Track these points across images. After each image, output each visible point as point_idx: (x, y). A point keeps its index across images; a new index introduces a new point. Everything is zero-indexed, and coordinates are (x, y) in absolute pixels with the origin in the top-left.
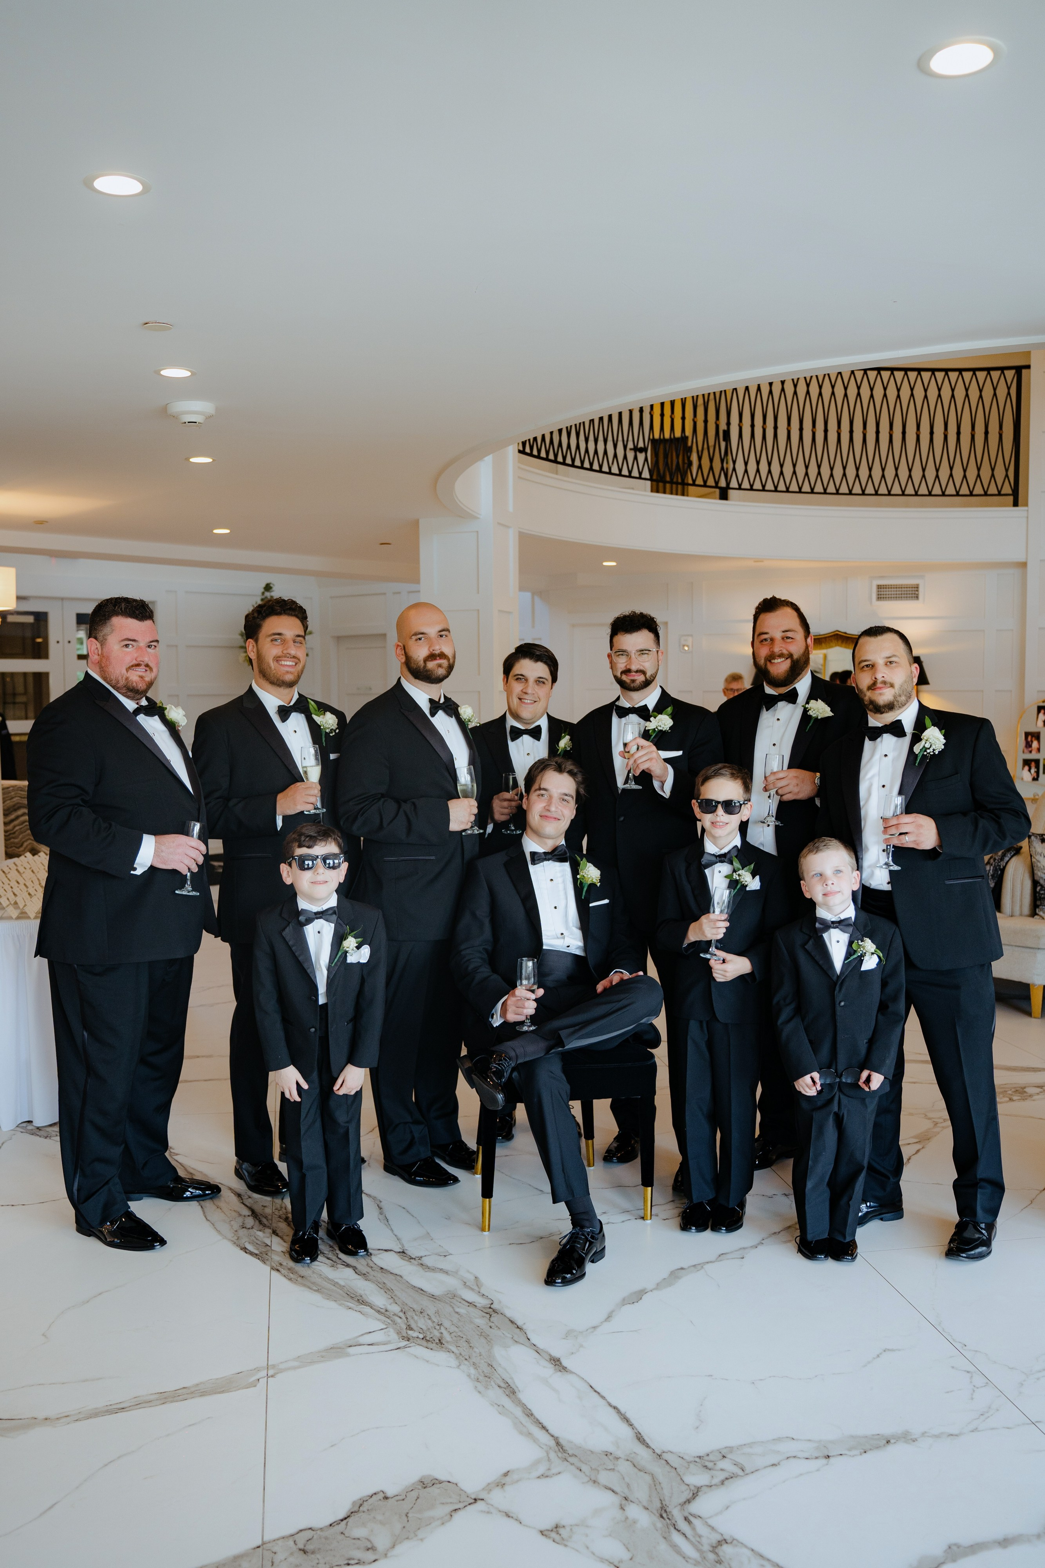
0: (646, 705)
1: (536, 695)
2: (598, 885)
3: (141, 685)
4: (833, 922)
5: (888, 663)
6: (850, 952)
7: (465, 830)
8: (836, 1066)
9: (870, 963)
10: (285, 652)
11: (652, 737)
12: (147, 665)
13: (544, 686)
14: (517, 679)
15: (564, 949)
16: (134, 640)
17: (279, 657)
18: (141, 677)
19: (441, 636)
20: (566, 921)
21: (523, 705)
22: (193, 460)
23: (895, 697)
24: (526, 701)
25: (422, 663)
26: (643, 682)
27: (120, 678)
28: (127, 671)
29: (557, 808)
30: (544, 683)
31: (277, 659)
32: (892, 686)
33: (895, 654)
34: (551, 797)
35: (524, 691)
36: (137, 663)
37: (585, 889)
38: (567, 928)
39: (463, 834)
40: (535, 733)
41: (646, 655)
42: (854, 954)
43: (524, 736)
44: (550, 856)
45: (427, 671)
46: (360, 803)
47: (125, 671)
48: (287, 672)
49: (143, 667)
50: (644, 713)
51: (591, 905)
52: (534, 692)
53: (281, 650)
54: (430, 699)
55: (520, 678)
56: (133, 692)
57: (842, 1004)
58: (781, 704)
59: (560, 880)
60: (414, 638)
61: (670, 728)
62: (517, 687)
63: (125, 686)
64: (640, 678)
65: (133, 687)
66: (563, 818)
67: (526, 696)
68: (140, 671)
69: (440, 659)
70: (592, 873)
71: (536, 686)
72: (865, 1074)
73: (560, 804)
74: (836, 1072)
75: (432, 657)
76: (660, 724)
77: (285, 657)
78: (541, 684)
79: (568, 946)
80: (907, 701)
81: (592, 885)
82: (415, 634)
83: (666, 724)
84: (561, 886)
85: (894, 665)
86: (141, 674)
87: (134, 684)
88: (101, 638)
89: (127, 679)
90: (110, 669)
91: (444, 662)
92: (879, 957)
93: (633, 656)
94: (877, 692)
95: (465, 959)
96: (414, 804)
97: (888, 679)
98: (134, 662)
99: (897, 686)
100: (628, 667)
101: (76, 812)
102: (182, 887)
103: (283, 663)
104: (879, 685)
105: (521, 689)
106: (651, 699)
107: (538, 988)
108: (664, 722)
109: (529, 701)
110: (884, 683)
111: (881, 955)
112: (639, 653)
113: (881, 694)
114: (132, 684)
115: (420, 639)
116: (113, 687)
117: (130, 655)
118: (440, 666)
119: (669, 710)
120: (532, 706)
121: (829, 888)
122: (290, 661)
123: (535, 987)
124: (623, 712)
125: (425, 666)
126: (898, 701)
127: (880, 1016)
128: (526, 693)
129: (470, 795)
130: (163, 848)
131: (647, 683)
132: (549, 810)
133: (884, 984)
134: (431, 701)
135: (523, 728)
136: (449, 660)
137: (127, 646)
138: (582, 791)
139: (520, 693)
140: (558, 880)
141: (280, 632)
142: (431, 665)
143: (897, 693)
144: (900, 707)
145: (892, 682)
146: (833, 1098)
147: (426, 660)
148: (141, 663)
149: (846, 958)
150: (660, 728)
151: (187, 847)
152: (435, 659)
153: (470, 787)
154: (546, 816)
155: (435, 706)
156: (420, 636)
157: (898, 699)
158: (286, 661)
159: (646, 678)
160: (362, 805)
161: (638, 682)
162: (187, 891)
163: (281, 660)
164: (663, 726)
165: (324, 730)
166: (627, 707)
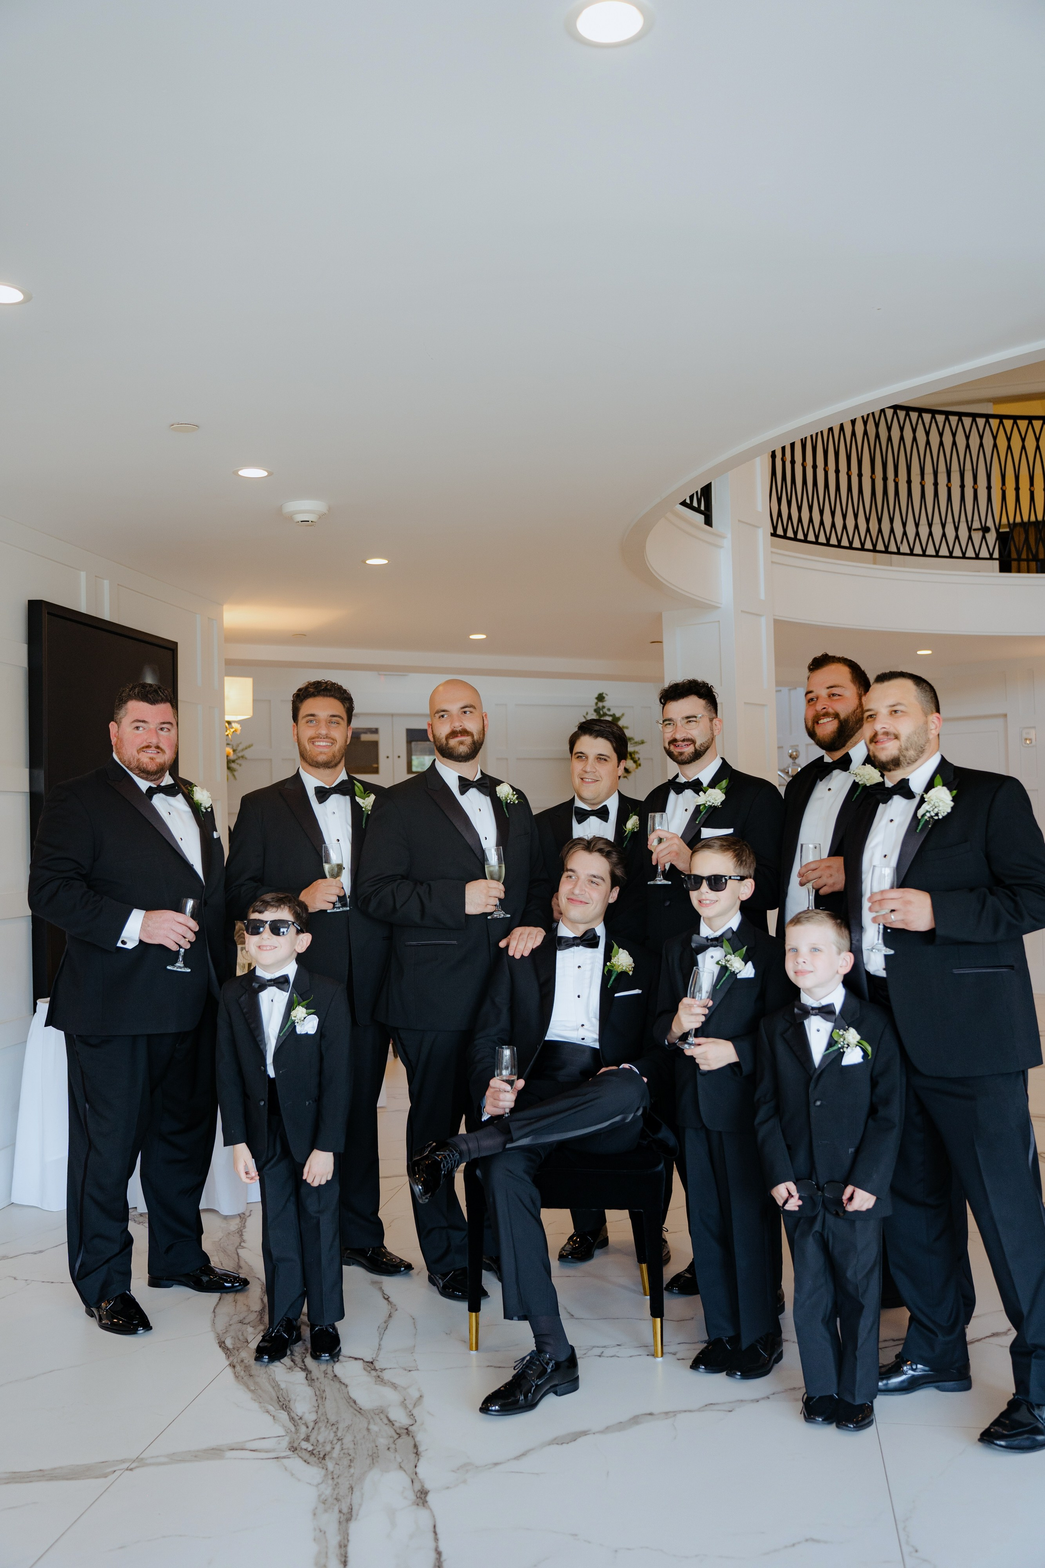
0: (698, 779)
1: (597, 773)
2: (631, 973)
3: (150, 766)
4: (813, 1008)
5: (893, 713)
6: (832, 1043)
7: (491, 914)
8: (817, 1178)
9: (853, 1057)
10: (317, 733)
11: (703, 813)
12: (158, 747)
13: (607, 763)
14: (578, 757)
15: (578, 1041)
16: (144, 721)
17: (313, 738)
18: (152, 759)
19: (465, 712)
20: (588, 1013)
21: (584, 784)
22: (369, 562)
23: (900, 750)
24: (587, 780)
25: (444, 741)
26: (693, 752)
27: (132, 759)
28: (138, 753)
29: (581, 890)
30: (605, 760)
31: (312, 740)
32: (896, 737)
33: (901, 701)
34: (578, 878)
35: (584, 769)
36: (147, 745)
37: (613, 978)
38: (589, 1020)
39: (489, 917)
40: (603, 814)
41: (694, 723)
42: (834, 1045)
43: (591, 817)
44: (578, 941)
45: (449, 748)
46: (374, 885)
47: (136, 753)
48: (321, 753)
49: (153, 748)
50: (696, 786)
51: (616, 995)
52: (594, 771)
53: (314, 732)
54: (459, 776)
55: (581, 756)
56: (146, 773)
57: (818, 1103)
58: (836, 772)
59: (588, 967)
60: (437, 715)
61: (722, 803)
62: (578, 766)
63: (137, 767)
64: (689, 750)
65: (144, 768)
66: (591, 902)
67: (586, 776)
68: (152, 752)
69: (462, 736)
70: (623, 960)
71: (597, 764)
72: (849, 1190)
73: (588, 886)
74: (817, 1184)
75: (453, 734)
76: (709, 799)
77: (318, 737)
78: (603, 761)
79: (583, 1039)
80: (919, 757)
81: (623, 974)
82: (437, 712)
83: (717, 798)
84: (588, 974)
85: (899, 714)
86: (151, 755)
87: (145, 765)
88: (117, 720)
89: (138, 760)
90: (124, 751)
91: (468, 740)
92: (864, 1050)
93: (679, 724)
94: (880, 746)
95: (477, 1048)
96: (429, 885)
97: (891, 730)
98: (145, 744)
99: (903, 738)
100: (674, 736)
101: (66, 885)
102: (173, 963)
103: (317, 744)
104: (880, 737)
105: (581, 768)
106: (706, 772)
107: (518, 1079)
108: (716, 797)
109: (590, 780)
110: (887, 734)
111: (869, 1049)
112: (686, 721)
113: (883, 749)
114: (143, 765)
115: (443, 716)
116: (127, 767)
117: (143, 736)
118: (461, 743)
119: (724, 783)
120: (594, 784)
121: (800, 968)
122: (323, 741)
123: (515, 1077)
124: (680, 788)
125: (447, 743)
126: (905, 756)
127: (870, 1121)
128: (586, 772)
129: (496, 876)
130: (150, 923)
131: (698, 755)
132: (573, 893)
133: (874, 1084)
134: (461, 779)
135: (589, 809)
136: (472, 735)
137: (137, 728)
138: (618, 872)
139: (581, 772)
140: (586, 968)
141: (312, 713)
142: (453, 742)
143: (903, 746)
144: (908, 763)
145: (896, 733)
146: (815, 1218)
147: (447, 738)
148: (151, 744)
149: (827, 1049)
150: (709, 803)
151: (174, 922)
152: (457, 736)
153: (497, 868)
154: (572, 900)
155: (465, 785)
156: (442, 713)
157: (905, 753)
158: (320, 741)
159: (695, 748)
160: (377, 886)
161: (686, 754)
162: (179, 967)
163: (315, 742)
164: (712, 801)
165: (366, 812)
166: (683, 782)
